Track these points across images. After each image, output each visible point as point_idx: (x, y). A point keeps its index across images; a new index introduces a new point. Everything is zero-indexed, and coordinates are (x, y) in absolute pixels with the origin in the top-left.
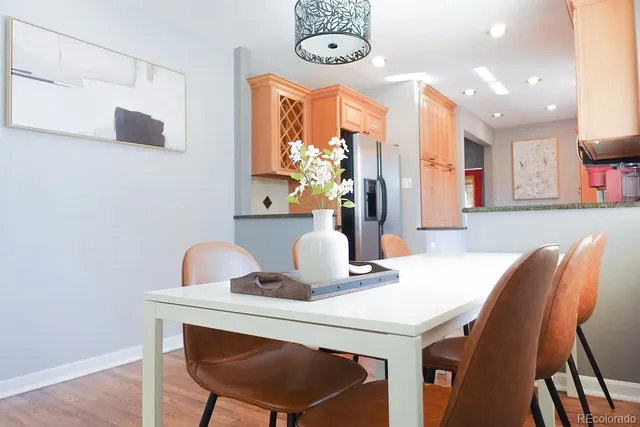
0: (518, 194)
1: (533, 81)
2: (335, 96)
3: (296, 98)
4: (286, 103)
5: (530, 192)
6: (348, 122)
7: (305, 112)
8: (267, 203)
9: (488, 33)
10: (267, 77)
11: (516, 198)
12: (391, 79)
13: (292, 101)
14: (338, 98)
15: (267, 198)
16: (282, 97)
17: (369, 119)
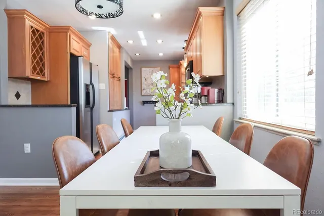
0: (144, 92)
1: (160, 41)
2: (67, 32)
3: (41, 29)
4: (34, 31)
5: (149, 92)
6: (73, 49)
7: (46, 39)
8: (18, 96)
9: (152, 16)
10: (23, 12)
11: (143, 94)
12: (95, 28)
13: (38, 31)
14: (69, 34)
15: (18, 93)
16: (32, 27)
17: (83, 48)
